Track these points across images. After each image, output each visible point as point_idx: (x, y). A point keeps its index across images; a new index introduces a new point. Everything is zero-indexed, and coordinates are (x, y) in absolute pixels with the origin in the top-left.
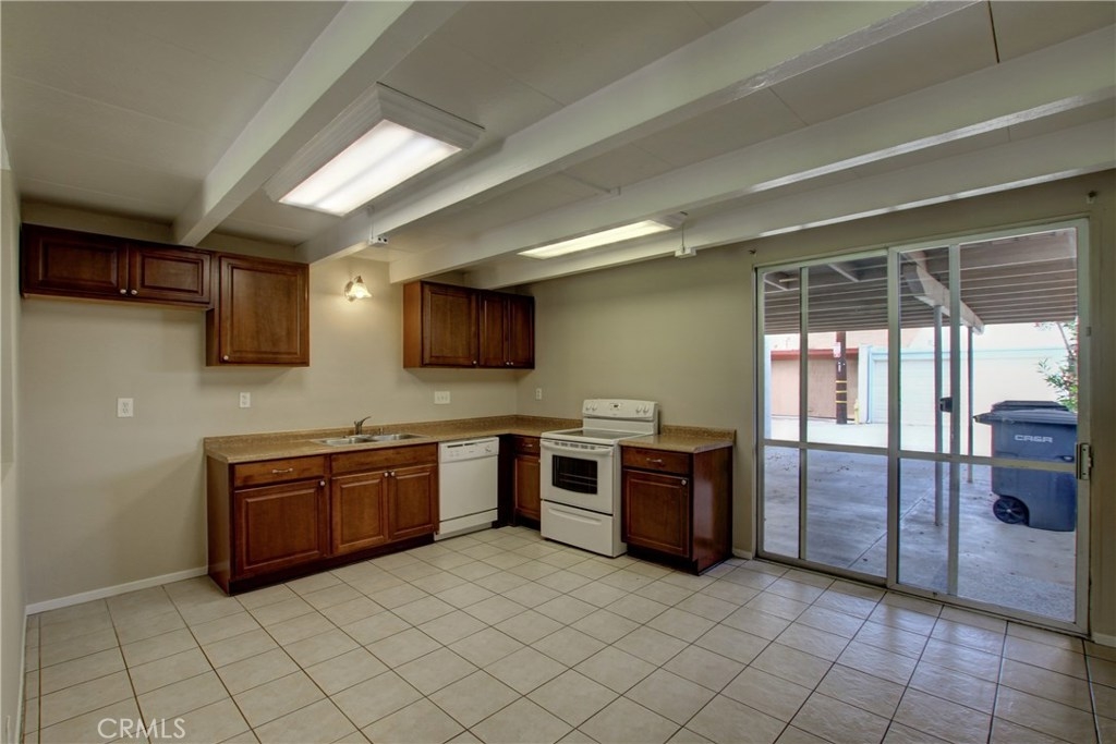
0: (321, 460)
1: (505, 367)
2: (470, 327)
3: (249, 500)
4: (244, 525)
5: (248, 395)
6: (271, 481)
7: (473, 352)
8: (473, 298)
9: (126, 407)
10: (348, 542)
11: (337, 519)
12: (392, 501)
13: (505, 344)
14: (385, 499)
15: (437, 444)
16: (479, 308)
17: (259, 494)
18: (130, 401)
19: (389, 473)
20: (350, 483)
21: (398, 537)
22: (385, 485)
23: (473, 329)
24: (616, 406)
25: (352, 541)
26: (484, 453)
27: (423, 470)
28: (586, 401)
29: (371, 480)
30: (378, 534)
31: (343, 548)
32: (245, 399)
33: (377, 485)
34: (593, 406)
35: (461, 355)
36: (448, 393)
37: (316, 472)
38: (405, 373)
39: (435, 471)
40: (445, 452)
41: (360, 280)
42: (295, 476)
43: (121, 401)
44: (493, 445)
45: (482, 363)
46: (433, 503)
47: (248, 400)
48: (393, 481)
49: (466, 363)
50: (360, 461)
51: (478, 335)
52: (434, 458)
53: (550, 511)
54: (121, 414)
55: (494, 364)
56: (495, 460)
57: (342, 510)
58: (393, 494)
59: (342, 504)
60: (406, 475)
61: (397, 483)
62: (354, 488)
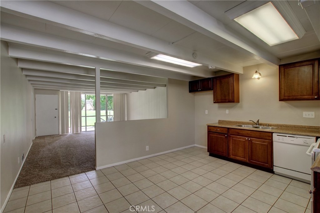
2: (313, 79)
5: (228, 110)
6: (214, 131)
7: (315, 92)
8: (317, 63)
11: (231, 147)
12: (250, 148)
14: (247, 147)
15: (272, 133)
17: (212, 134)
18: (207, 111)
19: (248, 139)
21: (252, 162)
22: (247, 142)
23: (316, 80)
25: (235, 156)
27: (264, 142)
29: (242, 139)
30: (245, 158)
31: (232, 157)
33: (244, 141)
36: (313, 113)
37: (225, 132)
39: (271, 144)
40: (276, 137)
41: (256, 72)
46: (269, 156)
47: (228, 112)
48: (250, 142)
57: (232, 145)
58: (250, 146)
59: (232, 143)
60: (256, 141)
61: (252, 143)
62: (236, 140)
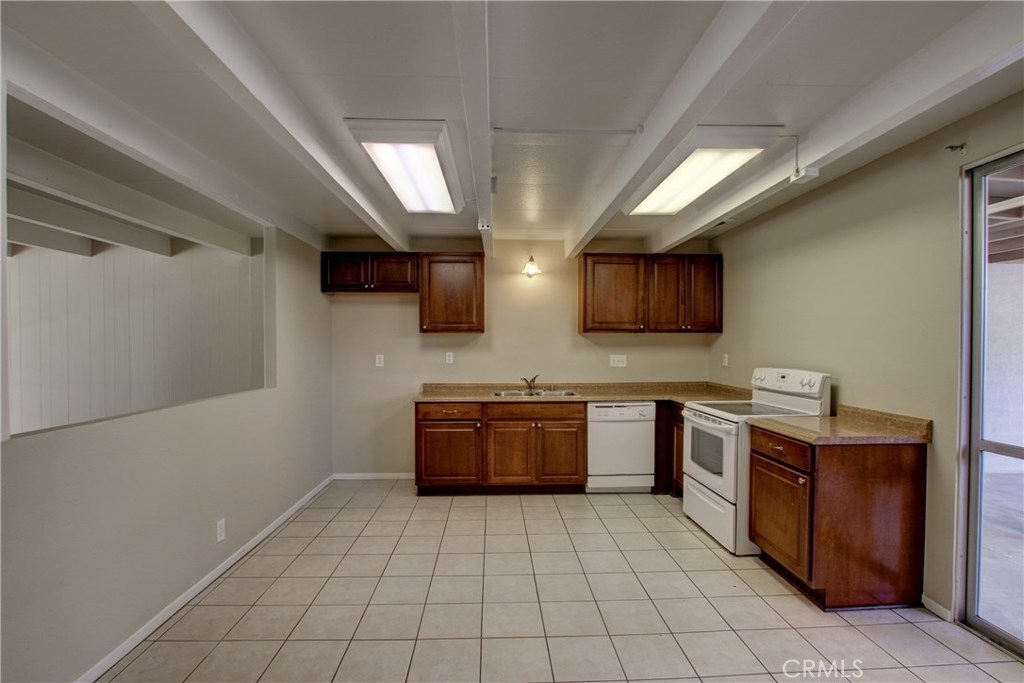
0: (479, 407)
1: (681, 331)
2: (637, 293)
3: (428, 430)
4: (423, 447)
5: (451, 354)
6: (441, 418)
7: (640, 316)
8: (642, 262)
9: (380, 360)
10: (500, 475)
11: (491, 455)
12: (539, 448)
13: (682, 307)
14: (533, 446)
15: (586, 403)
16: (649, 272)
17: (434, 426)
18: (382, 356)
19: (536, 424)
20: (501, 427)
21: (544, 481)
22: (533, 433)
23: (641, 294)
24: (783, 377)
25: (503, 475)
26: (636, 417)
27: (570, 426)
28: (756, 370)
29: (520, 428)
30: (527, 475)
31: (495, 480)
32: (450, 357)
33: (526, 433)
34: (765, 376)
35: (626, 320)
36: (625, 357)
37: (476, 415)
38: (580, 339)
39: (584, 428)
40: (593, 411)
41: (531, 260)
42: (458, 417)
43: (378, 356)
44: (650, 410)
45: (652, 327)
46: (580, 457)
47: (452, 358)
48: (540, 432)
49: (633, 327)
50: (511, 412)
51: (646, 300)
52: (582, 416)
53: (691, 489)
54: (377, 365)
55: (667, 327)
56: (652, 425)
57: (495, 449)
58: (540, 443)
59: (495, 444)
60: (553, 428)
61: (544, 434)
62: (505, 433)
